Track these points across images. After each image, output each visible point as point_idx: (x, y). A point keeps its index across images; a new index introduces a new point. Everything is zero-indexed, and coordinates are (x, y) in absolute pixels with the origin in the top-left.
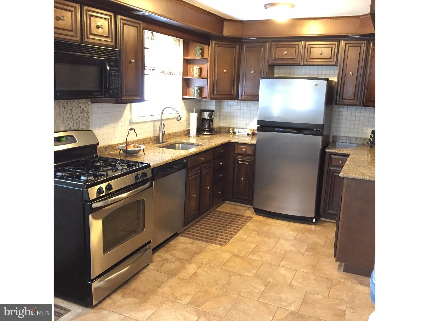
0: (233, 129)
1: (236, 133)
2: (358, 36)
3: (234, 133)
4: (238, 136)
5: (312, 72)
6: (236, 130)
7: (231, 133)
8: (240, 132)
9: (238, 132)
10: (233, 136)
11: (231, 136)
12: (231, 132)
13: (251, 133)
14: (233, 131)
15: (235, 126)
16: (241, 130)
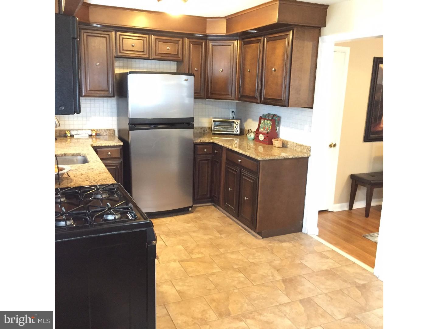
0: (70, 130)
1: (73, 136)
2: (201, 36)
3: (72, 136)
4: (77, 139)
5: (149, 66)
6: (73, 133)
7: (68, 137)
8: (78, 135)
9: (77, 134)
10: (70, 141)
11: (69, 140)
12: (69, 135)
13: (94, 134)
14: (70, 134)
15: (71, 128)
16: (79, 132)
